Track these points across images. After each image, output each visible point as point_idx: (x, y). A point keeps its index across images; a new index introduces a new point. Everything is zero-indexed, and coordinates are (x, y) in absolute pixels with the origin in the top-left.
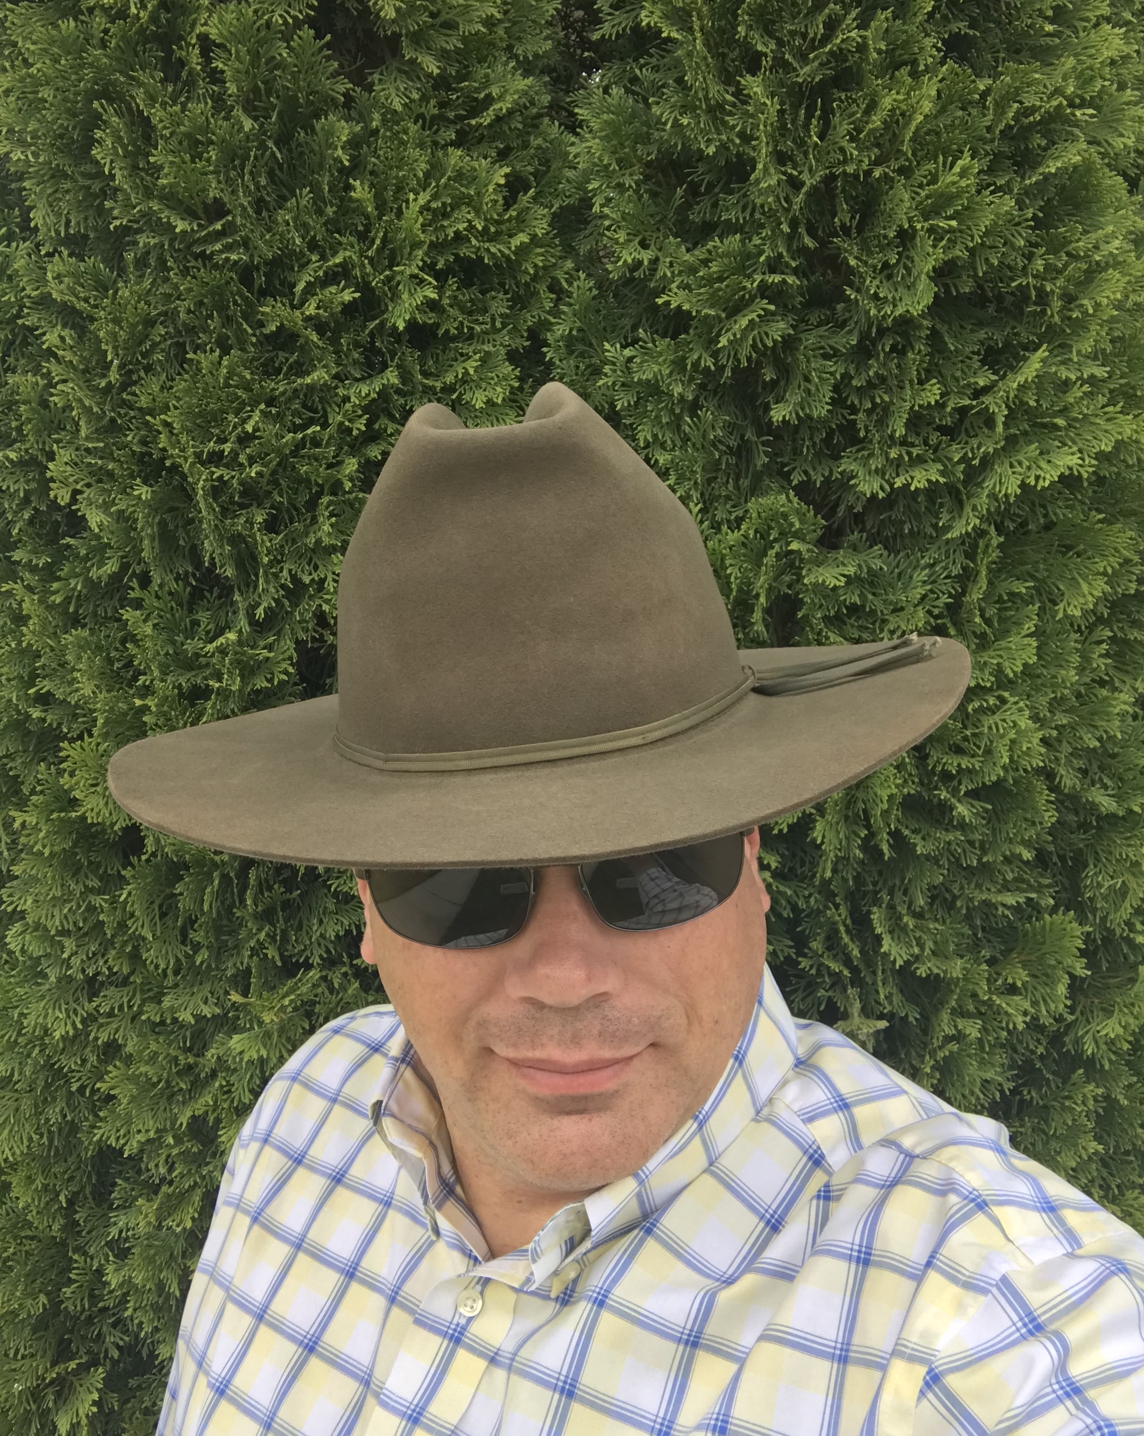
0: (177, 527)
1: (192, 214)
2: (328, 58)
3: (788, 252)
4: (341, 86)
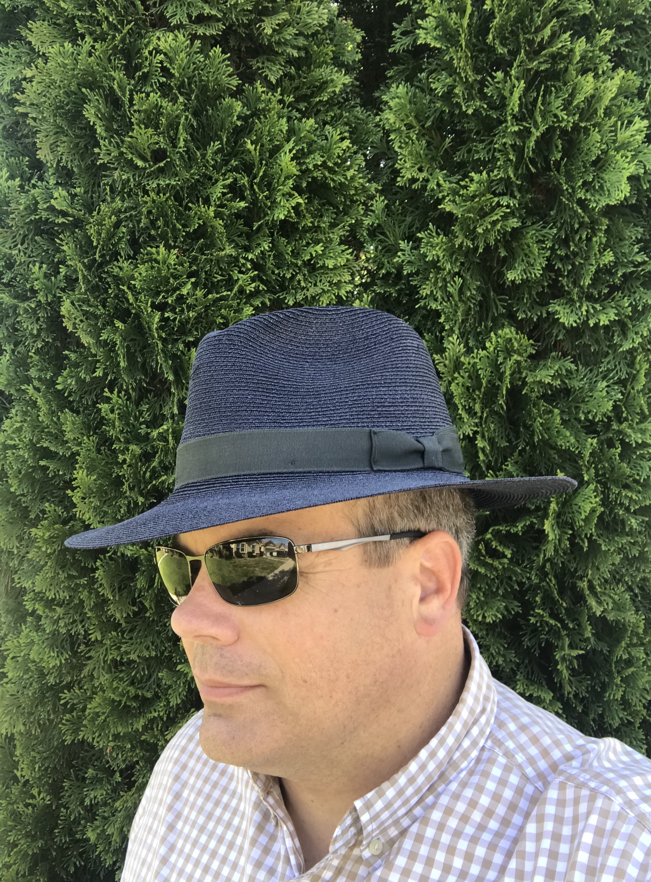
0: (135, 351)
1: (143, 158)
2: (227, 66)
3: (514, 175)
4: (235, 82)
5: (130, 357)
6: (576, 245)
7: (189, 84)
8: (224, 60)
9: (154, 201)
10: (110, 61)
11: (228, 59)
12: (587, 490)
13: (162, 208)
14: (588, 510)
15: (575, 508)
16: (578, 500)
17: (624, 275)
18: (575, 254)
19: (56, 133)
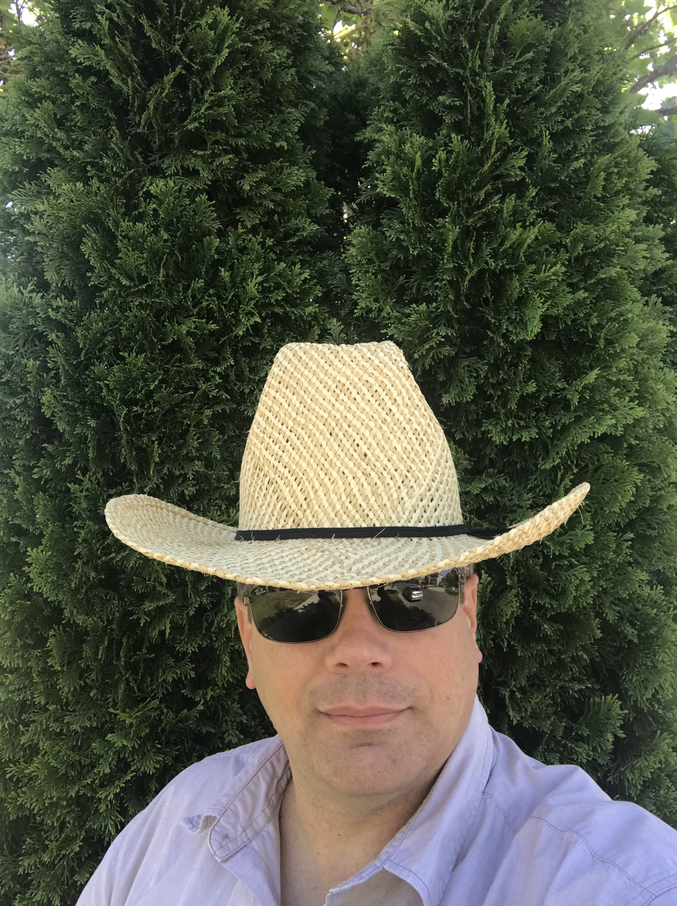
0: (104, 443)
1: (130, 279)
2: (212, 211)
3: (453, 310)
4: (217, 225)
5: (99, 448)
6: (506, 373)
7: (178, 222)
8: (210, 206)
9: (136, 316)
10: (112, 200)
11: (213, 205)
12: (510, 594)
13: (143, 323)
14: (509, 613)
15: (498, 610)
16: (502, 603)
17: (547, 399)
18: (505, 381)
19: (61, 257)
